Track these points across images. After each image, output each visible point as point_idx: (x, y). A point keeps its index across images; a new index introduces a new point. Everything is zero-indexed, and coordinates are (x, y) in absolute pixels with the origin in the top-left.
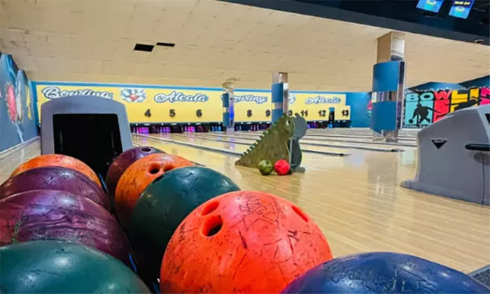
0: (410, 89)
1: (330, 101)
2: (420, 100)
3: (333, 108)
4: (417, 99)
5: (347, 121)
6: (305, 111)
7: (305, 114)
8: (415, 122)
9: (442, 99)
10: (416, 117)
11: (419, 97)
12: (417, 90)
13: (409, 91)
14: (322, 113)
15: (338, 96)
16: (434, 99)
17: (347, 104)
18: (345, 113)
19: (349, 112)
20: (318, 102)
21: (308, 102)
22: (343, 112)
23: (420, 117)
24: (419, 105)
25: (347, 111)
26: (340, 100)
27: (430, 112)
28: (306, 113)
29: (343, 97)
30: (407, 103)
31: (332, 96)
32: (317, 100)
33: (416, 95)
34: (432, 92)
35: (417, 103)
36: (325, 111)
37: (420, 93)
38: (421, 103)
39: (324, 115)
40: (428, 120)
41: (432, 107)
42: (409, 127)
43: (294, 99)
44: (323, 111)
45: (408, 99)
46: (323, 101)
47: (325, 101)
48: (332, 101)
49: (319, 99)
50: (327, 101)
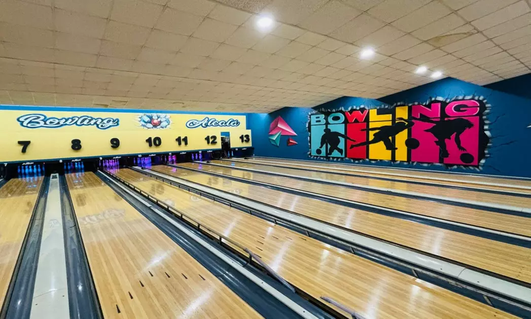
0: (315, 108)
1: (224, 124)
2: (327, 123)
3: (227, 134)
4: (324, 122)
5: (248, 148)
6: (182, 137)
7: (183, 143)
8: (323, 153)
9: (356, 121)
10: (325, 145)
11: (326, 119)
12: (323, 110)
13: (314, 112)
14: (211, 140)
15: (235, 117)
16: (346, 122)
17: (248, 128)
18: (245, 139)
19: (250, 138)
20: (207, 125)
21: (192, 125)
22: (242, 137)
23: (329, 146)
24: (327, 130)
25: (247, 136)
26: (238, 123)
27: (342, 140)
28: (185, 140)
29: (242, 119)
30: (312, 127)
31: (226, 118)
32: (206, 122)
33: (322, 116)
34: (341, 112)
35: (324, 127)
36: (214, 137)
37: (327, 114)
38: (329, 127)
39: (214, 143)
40: (340, 151)
41: (343, 133)
42: (317, 159)
43: (168, 121)
44: (212, 137)
45: (313, 122)
46: (213, 124)
47: (217, 124)
48: (228, 124)
49: (208, 121)
50: (220, 124)
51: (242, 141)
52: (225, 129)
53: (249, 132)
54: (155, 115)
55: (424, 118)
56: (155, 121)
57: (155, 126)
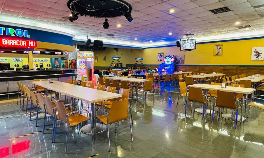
2: (63, 62)
3: (42, 64)
13: (61, 59)
15: (46, 59)
17: (50, 62)
18: (49, 65)
20: (35, 61)
22: (47, 65)
26: (47, 61)
29: (49, 59)
31: (42, 59)
32: (35, 60)
34: (64, 59)
36: (37, 65)
43: (22, 60)
44: (36, 65)
45: (61, 62)
46: (38, 61)
47: (39, 61)
48: (43, 61)
49: (36, 60)
50: (40, 61)
51: (48, 66)
52: (41, 62)
53: (51, 64)
54: (18, 58)
55: (73, 62)
56: (18, 60)
57: (18, 61)
